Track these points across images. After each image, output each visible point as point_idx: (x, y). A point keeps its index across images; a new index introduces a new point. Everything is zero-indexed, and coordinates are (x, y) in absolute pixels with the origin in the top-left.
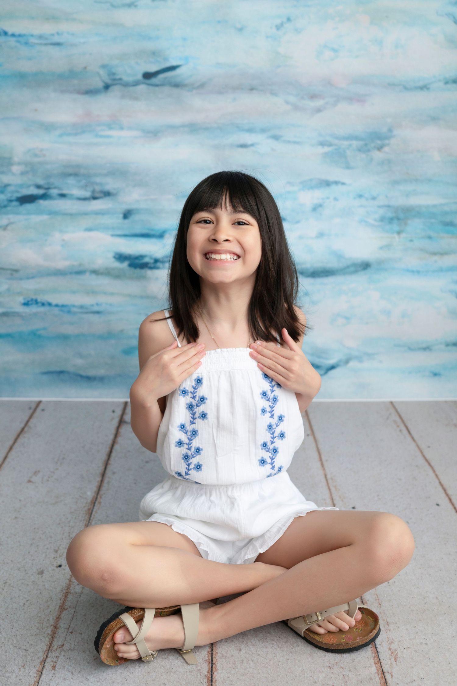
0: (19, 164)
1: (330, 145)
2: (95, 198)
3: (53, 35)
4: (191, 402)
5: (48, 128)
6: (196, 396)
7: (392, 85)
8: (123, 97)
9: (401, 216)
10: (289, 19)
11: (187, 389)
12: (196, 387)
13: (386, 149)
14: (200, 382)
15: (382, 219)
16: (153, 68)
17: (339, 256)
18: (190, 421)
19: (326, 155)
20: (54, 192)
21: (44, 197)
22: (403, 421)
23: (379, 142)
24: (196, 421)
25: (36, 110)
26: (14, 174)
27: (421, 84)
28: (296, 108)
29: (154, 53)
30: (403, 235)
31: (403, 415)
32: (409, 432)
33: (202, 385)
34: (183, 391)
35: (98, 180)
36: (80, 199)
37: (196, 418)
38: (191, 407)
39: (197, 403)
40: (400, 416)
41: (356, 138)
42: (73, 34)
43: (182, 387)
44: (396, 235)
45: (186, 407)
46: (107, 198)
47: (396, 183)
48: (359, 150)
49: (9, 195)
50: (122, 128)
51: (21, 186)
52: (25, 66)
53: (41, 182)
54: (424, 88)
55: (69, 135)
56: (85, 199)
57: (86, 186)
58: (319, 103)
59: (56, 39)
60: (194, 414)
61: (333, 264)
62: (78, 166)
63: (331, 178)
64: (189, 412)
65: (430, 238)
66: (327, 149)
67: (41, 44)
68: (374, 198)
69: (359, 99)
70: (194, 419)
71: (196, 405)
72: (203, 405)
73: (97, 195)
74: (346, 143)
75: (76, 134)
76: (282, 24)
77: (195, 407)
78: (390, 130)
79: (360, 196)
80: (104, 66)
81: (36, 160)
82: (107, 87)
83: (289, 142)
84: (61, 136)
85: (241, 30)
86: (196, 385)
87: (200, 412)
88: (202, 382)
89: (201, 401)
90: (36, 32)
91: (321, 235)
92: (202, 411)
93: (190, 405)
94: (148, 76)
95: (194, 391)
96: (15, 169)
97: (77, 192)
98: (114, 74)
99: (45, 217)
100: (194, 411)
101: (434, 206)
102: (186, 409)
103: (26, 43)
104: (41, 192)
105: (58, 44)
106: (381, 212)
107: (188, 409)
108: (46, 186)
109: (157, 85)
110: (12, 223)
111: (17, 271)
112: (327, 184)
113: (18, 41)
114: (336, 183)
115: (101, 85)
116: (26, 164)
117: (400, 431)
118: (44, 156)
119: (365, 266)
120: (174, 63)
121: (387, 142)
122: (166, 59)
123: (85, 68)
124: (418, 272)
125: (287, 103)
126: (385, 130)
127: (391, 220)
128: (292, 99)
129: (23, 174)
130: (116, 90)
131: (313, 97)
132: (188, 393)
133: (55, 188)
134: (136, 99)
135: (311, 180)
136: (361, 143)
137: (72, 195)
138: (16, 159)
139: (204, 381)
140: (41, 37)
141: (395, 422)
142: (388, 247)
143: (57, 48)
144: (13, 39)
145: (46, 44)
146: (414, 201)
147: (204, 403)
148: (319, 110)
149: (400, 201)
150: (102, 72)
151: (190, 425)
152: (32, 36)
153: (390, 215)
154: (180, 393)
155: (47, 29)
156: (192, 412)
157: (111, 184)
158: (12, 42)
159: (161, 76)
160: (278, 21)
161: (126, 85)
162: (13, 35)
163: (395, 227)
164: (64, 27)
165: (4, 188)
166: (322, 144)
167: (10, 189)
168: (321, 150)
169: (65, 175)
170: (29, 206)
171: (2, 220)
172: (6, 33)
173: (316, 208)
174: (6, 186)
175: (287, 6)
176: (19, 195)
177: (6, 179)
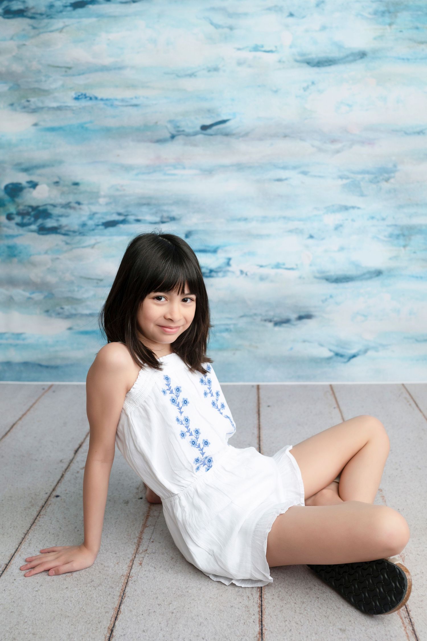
0: (105, 196)
1: (348, 178)
2: (163, 222)
3: (132, 99)
5: (127, 168)
7: (395, 131)
8: (185, 144)
9: (406, 233)
10: (313, 83)
13: (392, 181)
15: (391, 236)
16: (208, 122)
17: (357, 266)
19: (344, 186)
20: (131, 218)
21: (123, 222)
22: (412, 398)
23: (386, 175)
25: (118, 156)
26: (100, 205)
27: (418, 129)
28: (320, 150)
29: (209, 111)
30: (408, 248)
31: (412, 394)
32: (417, 406)
35: (165, 208)
36: (151, 223)
40: (410, 394)
41: (368, 172)
42: (147, 98)
44: (402, 248)
46: (173, 222)
47: (400, 207)
48: (371, 181)
49: (96, 221)
50: (184, 168)
51: (106, 214)
52: (111, 123)
53: (121, 210)
54: (421, 133)
55: (143, 173)
56: (155, 223)
57: (156, 213)
58: (338, 146)
59: (135, 102)
61: (352, 272)
62: (150, 198)
63: (349, 204)
66: (345, 181)
67: (123, 106)
68: (384, 219)
69: (370, 142)
73: (165, 220)
74: (360, 176)
75: (149, 173)
76: (308, 87)
78: (395, 166)
79: (373, 218)
80: (170, 121)
81: (118, 193)
82: (173, 137)
83: (315, 176)
84: (137, 175)
85: (276, 92)
90: (119, 97)
94: (204, 128)
96: (102, 201)
97: (149, 218)
98: (178, 127)
103: (112, 105)
104: (121, 218)
106: (390, 230)
108: (125, 214)
109: (211, 135)
110: (98, 243)
111: (101, 280)
112: (346, 208)
113: (106, 104)
114: (353, 207)
115: (168, 135)
116: (110, 197)
117: (410, 405)
118: (124, 190)
119: (379, 273)
120: (225, 118)
121: (392, 175)
122: (218, 115)
123: (156, 123)
124: (421, 278)
125: (313, 146)
126: (390, 166)
127: (398, 236)
128: (317, 143)
129: (107, 204)
130: (180, 140)
131: (333, 141)
133: (132, 215)
134: (195, 145)
135: (333, 206)
136: (372, 176)
137: (145, 220)
138: (102, 193)
140: (123, 100)
141: (406, 398)
142: (396, 258)
143: (135, 109)
144: (102, 103)
145: (127, 106)
146: (416, 221)
148: (338, 152)
149: (405, 221)
150: (169, 126)
152: (116, 100)
153: (397, 232)
155: (128, 94)
157: (175, 211)
158: (101, 104)
159: (215, 128)
160: (305, 85)
161: (188, 135)
162: (102, 100)
163: (402, 242)
164: (140, 92)
165: (92, 216)
166: (341, 177)
167: (97, 216)
168: (341, 182)
169: (141, 205)
170: (111, 229)
171: (90, 240)
172: (96, 98)
173: (338, 228)
174: (94, 214)
175: (312, 73)
176: (104, 221)
177: (94, 209)
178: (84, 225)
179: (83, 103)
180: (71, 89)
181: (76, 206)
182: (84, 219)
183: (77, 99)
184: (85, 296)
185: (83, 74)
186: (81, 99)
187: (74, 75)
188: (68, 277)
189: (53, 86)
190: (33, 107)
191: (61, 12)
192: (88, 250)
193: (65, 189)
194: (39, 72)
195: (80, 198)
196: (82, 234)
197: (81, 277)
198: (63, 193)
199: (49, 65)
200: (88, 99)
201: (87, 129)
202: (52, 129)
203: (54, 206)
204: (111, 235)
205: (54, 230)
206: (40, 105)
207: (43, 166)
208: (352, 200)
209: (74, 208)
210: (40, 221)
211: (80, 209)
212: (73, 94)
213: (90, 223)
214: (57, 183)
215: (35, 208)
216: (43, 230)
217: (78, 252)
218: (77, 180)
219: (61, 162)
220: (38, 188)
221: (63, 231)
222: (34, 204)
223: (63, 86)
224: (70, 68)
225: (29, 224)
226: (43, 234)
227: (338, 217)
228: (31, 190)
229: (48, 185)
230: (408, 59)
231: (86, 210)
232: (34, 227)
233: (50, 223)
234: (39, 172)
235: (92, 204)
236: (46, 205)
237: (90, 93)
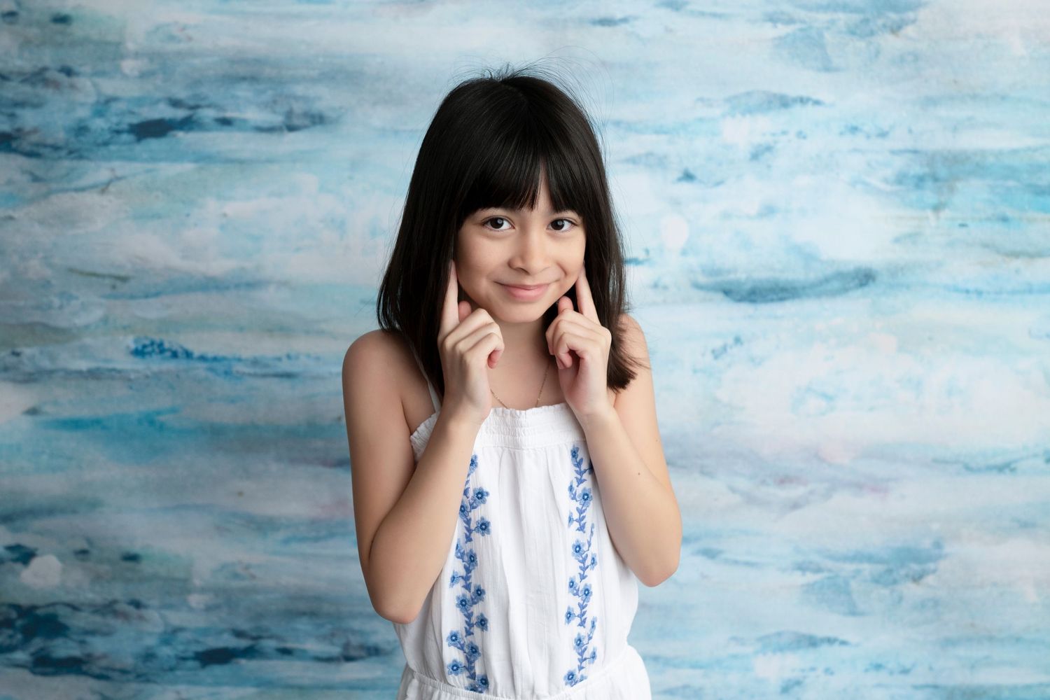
0: (203, 590)
1: (818, 570)
2: (349, 659)
3: (279, 359)
5: (262, 526)
7: (940, 463)
10: (738, 340)
13: (930, 580)
19: (809, 588)
20: (269, 644)
21: (250, 653)
23: (915, 567)
25: (240, 494)
26: (191, 609)
27: (999, 460)
28: (750, 500)
36: (319, 661)
41: (870, 559)
42: (318, 359)
46: (374, 659)
47: (948, 643)
48: (876, 581)
49: (181, 648)
51: (205, 632)
52: (223, 414)
53: (244, 625)
54: (1005, 468)
55: (303, 540)
56: (329, 660)
57: (333, 635)
58: (796, 492)
59: (285, 366)
62: (318, 599)
63: (819, 633)
66: (810, 577)
67: (255, 375)
68: (905, 672)
69: (877, 487)
73: (353, 653)
74: (849, 567)
75: (317, 539)
76: (725, 348)
78: (938, 545)
79: (878, 667)
81: (237, 584)
83: (736, 562)
84: (286, 541)
90: (246, 354)
96: (195, 600)
97: (314, 647)
103: (227, 373)
104: (243, 643)
106: (923, 696)
108: (254, 634)
112: (813, 642)
113: (211, 370)
114: (830, 641)
116: (217, 591)
118: (253, 577)
121: (931, 566)
125: (733, 490)
126: (927, 544)
128: (743, 483)
129: (209, 609)
131: (784, 480)
133: (271, 637)
135: (779, 634)
136: (880, 568)
137: (304, 651)
138: (197, 582)
140: (255, 362)
143: (286, 383)
144: (202, 365)
145: (265, 376)
148: (795, 506)
152: (239, 360)
155: (269, 348)
158: (200, 369)
160: (718, 344)
162: (203, 358)
164: (300, 345)
165: (170, 635)
166: (802, 568)
167: (182, 636)
168: (800, 579)
169: (292, 614)
170: (218, 670)
172: (188, 355)
173: (789, 688)
174: (176, 630)
175: (736, 316)
176: (200, 648)
177: (176, 618)
178: (149, 656)
179: (155, 364)
180: (126, 329)
181: (131, 610)
182: (150, 641)
183: (139, 353)
185: (157, 294)
186: (150, 354)
187: (132, 297)
189: (80, 321)
190: (28, 368)
191: (106, 144)
193: (104, 569)
194: (46, 284)
195: (142, 593)
198: (97, 578)
199: (72, 270)
200: (168, 354)
201: (162, 427)
202: (75, 424)
203: (75, 608)
204: (218, 684)
205: (73, 666)
206: (46, 364)
207: (50, 511)
208: (828, 623)
209: (125, 616)
210: (37, 643)
211: (140, 618)
212: (130, 342)
214: (83, 553)
215: (26, 612)
216: (45, 665)
218: (136, 549)
219: (94, 505)
220: (36, 563)
221: (95, 669)
222: (24, 601)
223: (105, 320)
224: (124, 279)
225: (11, 649)
226: (44, 674)
227: (792, 663)
228: (18, 566)
229: (61, 557)
230: (979, 293)
231: (155, 621)
232: (20, 656)
233: (63, 648)
234: (37, 524)
235: (170, 607)
236: (53, 604)
237: (172, 340)
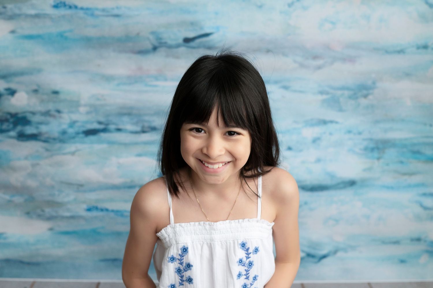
0: (85, 105)
1: (327, 93)
2: (144, 132)
3: (113, 9)
4: (179, 267)
5: (108, 79)
6: (183, 262)
7: (376, 50)
8: (167, 56)
9: (381, 146)
11: (175, 256)
12: (182, 255)
13: (370, 97)
14: (186, 251)
15: (366, 149)
16: (191, 35)
17: (332, 176)
18: (179, 283)
19: (324, 101)
20: (112, 127)
21: (104, 130)
23: (365, 92)
24: (184, 283)
25: (99, 66)
26: (80, 113)
27: (399, 49)
28: (302, 66)
29: (192, 24)
30: (382, 161)
33: (188, 254)
34: (171, 258)
35: (147, 118)
36: (132, 132)
37: (184, 281)
38: (179, 271)
39: (185, 268)
41: (348, 89)
42: (129, 8)
43: (170, 255)
44: (376, 161)
45: (175, 271)
47: (377, 122)
48: (350, 97)
49: (77, 129)
50: (166, 80)
51: (87, 122)
52: (91, 32)
53: (102, 119)
54: (401, 52)
55: (124, 84)
56: (136, 133)
57: (137, 123)
58: (320, 62)
59: (116, 12)
60: (182, 277)
61: (327, 182)
62: (132, 108)
63: (328, 118)
64: (178, 275)
65: (402, 162)
66: (325, 97)
67: (103, 16)
68: (360, 133)
69: (351, 60)
70: (182, 281)
71: (184, 270)
72: (189, 271)
73: (145, 129)
74: (339, 92)
75: (130, 84)
76: (293, 3)
77: (183, 271)
78: (374, 83)
79: (349, 132)
80: (153, 33)
81: (98, 103)
82: (155, 49)
83: (296, 91)
84: (118, 85)
85: (260, 7)
86: (183, 254)
87: (187, 276)
88: (188, 251)
89: (188, 267)
90: (100, 6)
91: (318, 160)
92: (188, 275)
93: (179, 270)
94: (187, 40)
95: (181, 258)
96: (82, 109)
97: (130, 127)
98: (161, 39)
99: (105, 146)
100: (182, 275)
101: (406, 139)
102: (175, 273)
103: (92, 15)
104: (102, 127)
105: (117, 16)
106: (365, 143)
107: (177, 273)
108: (106, 123)
109: (194, 48)
110: (78, 150)
111: (82, 186)
112: (324, 122)
113: (86, 13)
114: (331, 122)
115: (150, 47)
116: (91, 106)
118: (105, 100)
119: (352, 183)
120: (208, 31)
121: (371, 91)
122: (201, 28)
123: (138, 34)
125: (295, 62)
126: (369, 83)
127: (372, 150)
128: (299, 59)
129: (88, 113)
130: (162, 51)
131: (315, 57)
132: (176, 260)
133: (113, 124)
134: (178, 58)
135: (312, 120)
136: (351, 93)
137: (126, 130)
138: (82, 102)
139: (190, 250)
140: (103, 10)
142: (370, 169)
143: (116, 19)
145: (107, 16)
146: (390, 135)
147: (190, 269)
148: (319, 68)
149: (380, 135)
150: (151, 37)
151: (180, 286)
152: (97, 9)
153: (372, 145)
154: (168, 260)
155: (109, 4)
156: (180, 275)
157: (157, 122)
158: (81, 13)
159: (198, 41)
161: (170, 47)
162: (82, 9)
163: (376, 154)
164: (122, 2)
165: (72, 124)
166: (321, 93)
167: (78, 124)
168: (320, 97)
169: (121, 114)
170: (92, 138)
171: (71, 147)
172: (76, 7)
173: (316, 140)
174: (75, 122)
176: (85, 129)
177: (74, 117)
178: (64, 133)
179: (63, 11)
181: (56, 114)
182: (64, 127)
183: (56, 7)
184: (66, 200)
186: (60, 7)
188: (48, 181)
190: (10, 13)
192: (69, 157)
193: (45, 97)
195: (61, 107)
196: (62, 141)
197: (62, 182)
198: (42, 101)
200: (67, 7)
201: (66, 38)
202: (30, 37)
203: (34, 113)
204: (92, 143)
205: (34, 137)
206: (17, 12)
207: (22, 73)
208: (330, 114)
209: (54, 116)
210: (19, 128)
211: (60, 117)
212: (51, 2)
213: (71, 131)
214: (36, 91)
215: (14, 116)
216: (22, 137)
217: (58, 158)
218: (57, 88)
219: (39, 71)
220: (17, 95)
221: (43, 138)
222: (13, 111)
225: (8, 131)
226: (22, 141)
227: (316, 131)
228: (10, 97)
229: (27, 93)
231: (66, 118)
232: (13, 133)
233: (29, 130)
234: (17, 79)
235: (72, 112)
236: (24, 112)
